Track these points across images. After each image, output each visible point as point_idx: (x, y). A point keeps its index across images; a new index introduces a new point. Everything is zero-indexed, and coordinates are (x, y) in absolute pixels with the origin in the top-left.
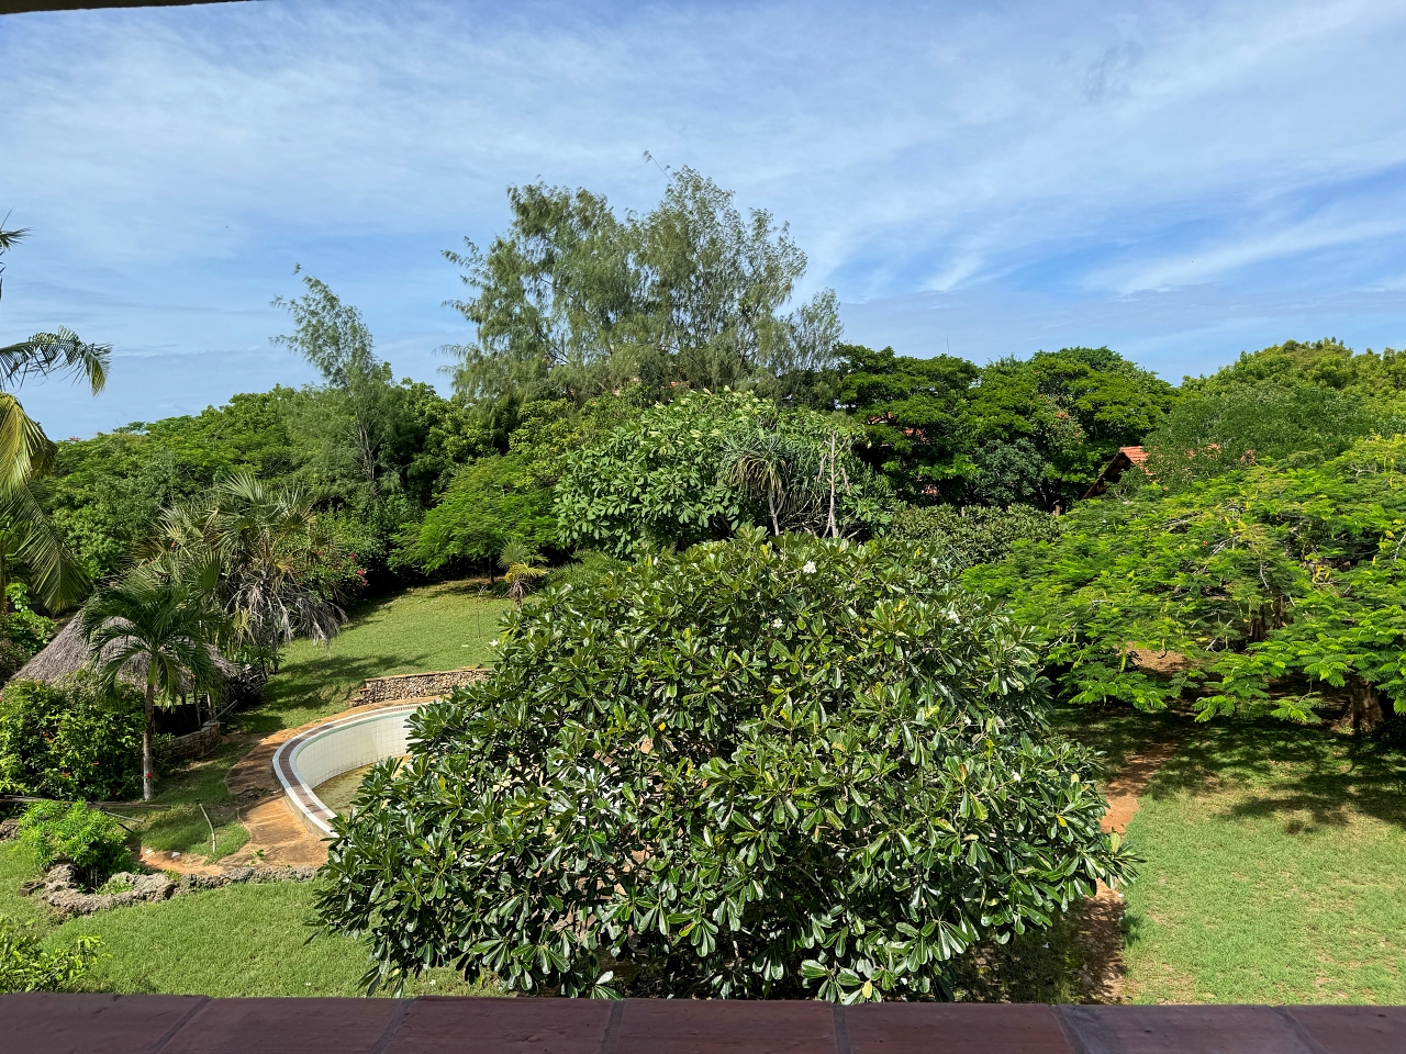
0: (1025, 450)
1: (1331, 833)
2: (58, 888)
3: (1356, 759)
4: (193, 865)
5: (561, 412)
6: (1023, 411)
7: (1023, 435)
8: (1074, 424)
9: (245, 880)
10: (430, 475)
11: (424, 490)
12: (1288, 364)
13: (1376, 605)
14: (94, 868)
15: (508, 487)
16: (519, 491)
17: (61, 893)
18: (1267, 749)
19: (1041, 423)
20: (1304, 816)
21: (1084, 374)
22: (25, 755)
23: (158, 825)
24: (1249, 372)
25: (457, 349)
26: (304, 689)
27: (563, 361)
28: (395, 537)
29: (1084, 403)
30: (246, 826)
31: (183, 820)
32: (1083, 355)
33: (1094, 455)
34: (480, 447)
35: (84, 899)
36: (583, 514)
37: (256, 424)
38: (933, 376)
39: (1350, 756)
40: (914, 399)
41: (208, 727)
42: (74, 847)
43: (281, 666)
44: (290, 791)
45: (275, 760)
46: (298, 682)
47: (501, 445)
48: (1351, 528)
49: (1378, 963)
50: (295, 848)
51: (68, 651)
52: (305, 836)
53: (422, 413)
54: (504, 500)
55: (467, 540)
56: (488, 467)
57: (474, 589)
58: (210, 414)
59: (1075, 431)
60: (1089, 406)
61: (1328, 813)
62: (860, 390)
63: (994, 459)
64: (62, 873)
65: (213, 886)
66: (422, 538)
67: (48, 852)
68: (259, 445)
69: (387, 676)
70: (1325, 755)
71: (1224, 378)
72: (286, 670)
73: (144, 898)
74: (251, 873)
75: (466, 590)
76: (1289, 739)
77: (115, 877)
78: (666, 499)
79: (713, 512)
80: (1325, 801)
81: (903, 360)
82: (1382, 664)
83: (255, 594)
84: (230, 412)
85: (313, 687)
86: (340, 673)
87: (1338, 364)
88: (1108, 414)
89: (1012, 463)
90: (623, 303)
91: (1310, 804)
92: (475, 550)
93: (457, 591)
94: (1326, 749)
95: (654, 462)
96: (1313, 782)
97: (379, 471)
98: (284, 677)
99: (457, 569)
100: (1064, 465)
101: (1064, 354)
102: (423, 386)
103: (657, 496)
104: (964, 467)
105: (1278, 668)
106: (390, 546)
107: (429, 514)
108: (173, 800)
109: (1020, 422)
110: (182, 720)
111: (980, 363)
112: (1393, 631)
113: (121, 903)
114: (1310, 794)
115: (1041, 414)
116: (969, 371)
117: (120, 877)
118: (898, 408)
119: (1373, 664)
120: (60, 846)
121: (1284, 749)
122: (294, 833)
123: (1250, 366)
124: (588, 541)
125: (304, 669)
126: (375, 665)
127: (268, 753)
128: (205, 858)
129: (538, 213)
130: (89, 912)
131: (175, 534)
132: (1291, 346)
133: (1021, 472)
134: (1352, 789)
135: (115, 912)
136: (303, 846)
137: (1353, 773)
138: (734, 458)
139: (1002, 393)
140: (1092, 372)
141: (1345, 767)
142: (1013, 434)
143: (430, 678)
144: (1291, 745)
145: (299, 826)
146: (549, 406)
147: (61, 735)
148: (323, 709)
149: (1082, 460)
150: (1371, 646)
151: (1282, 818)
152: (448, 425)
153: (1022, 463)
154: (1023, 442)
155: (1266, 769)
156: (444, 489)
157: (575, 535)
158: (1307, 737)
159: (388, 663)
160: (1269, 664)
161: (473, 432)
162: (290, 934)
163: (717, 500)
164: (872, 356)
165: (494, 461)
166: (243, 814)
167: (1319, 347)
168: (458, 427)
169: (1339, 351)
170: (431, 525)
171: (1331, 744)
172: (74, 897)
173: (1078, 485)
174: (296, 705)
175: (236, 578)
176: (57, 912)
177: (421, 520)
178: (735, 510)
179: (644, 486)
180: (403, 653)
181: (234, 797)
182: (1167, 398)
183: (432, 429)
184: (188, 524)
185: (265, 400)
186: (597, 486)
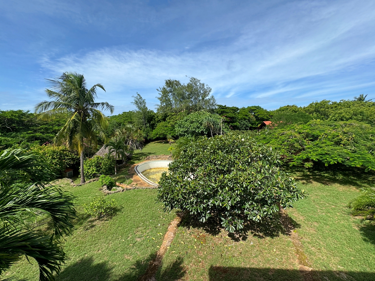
0: (247, 122)
1: (310, 185)
2: (105, 190)
3: (310, 172)
4: (125, 186)
5: (174, 115)
6: (246, 116)
7: (246, 119)
8: (254, 118)
9: (135, 189)
10: (154, 124)
11: (153, 127)
12: (288, 109)
13: (321, 147)
14: (110, 186)
15: (166, 126)
16: (168, 127)
17: (106, 191)
18: (294, 170)
19: (249, 118)
20: (305, 181)
21: (256, 110)
22: (97, 167)
23: (119, 179)
24: (281, 110)
25: (158, 105)
26: (137, 157)
27: (174, 106)
28: (149, 134)
29: (256, 115)
30: (132, 179)
31: (122, 178)
32: (255, 107)
33: (257, 123)
34: (161, 120)
35: (109, 192)
36: (180, 130)
37: (127, 116)
38: (233, 110)
39: (309, 171)
40: (230, 113)
41: (124, 163)
42: (107, 183)
43: (133, 154)
44: (139, 174)
45: (135, 168)
46: (136, 156)
47: (164, 120)
48: (314, 135)
49: (328, 208)
50: (140, 183)
51: (103, 151)
52: (142, 181)
53: (152, 115)
54: (166, 128)
55: (160, 134)
56: (163, 123)
57: (161, 142)
58: (119, 115)
59: (254, 119)
60: (257, 115)
61: (308, 181)
62: (221, 112)
63: (242, 123)
64: (105, 187)
65: (130, 190)
66: (153, 134)
67: (103, 183)
68: (127, 120)
69: (151, 156)
70: (305, 171)
71: (277, 111)
72: (134, 154)
73: (119, 192)
74: (136, 188)
75: (159, 142)
76: (297, 168)
77: (113, 188)
78: (194, 128)
79: (201, 130)
80: (307, 179)
81: (228, 107)
82: (323, 157)
83: (130, 143)
84: (123, 115)
85: (139, 157)
86: (142, 155)
87: (295, 109)
88: (260, 116)
89: (245, 124)
90: (183, 98)
91: (305, 179)
92: (161, 136)
93: (158, 142)
94: (304, 170)
95: (192, 122)
96: (304, 175)
97: (146, 124)
98: (134, 155)
99: (157, 139)
100: (252, 124)
101: (252, 107)
102: (152, 111)
103: (193, 128)
104: (237, 124)
105: (304, 158)
106: (148, 135)
107: (154, 130)
108: (120, 175)
109: (246, 117)
110: (119, 162)
111: (240, 108)
112: (325, 152)
113: (116, 192)
114: (304, 178)
115: (249, 116)
116: (238, 109)
117: (114, 188)
118: (227, 115)
119: (321, 157)
120: (104, 183)
121: (297, 170)
122: (140, 181)
123: (282, 109)
124: (181, 135)
125: (137, 154)
126: (148, 154)
127: (133, 168)
128: (126, 184)
129: (169, 83)
130: (110, 194)
131: (118, 133)
132: (288, 106)
133: (246, 125)
134: (311, 177)
135: (115, 194)
136: (142, 183)
137: (310, 174)
138: (205, 122)
139: (243, 113)
140: (257, 110)
141: (308, 173)
142: (245, 119)
143: (157, 156)
144: (298, 169)
145: (140, 179)
146: (173, 114)
147: (102, 164)
148: (141, 161)
149: (255, 123)
150: (321, 154)
151: (301, 182)
152: (156, 117)
153: (246, 124)
154: (247, 120)
155: (295, 173)
156: (156, 127)
157: (178, 134)
158: (301, 168)
159: (150, 154)
160: (302, 157)
161: (160, 118)
162: (144, 198)
163: (202, 129)
164: (223, 106)
165: (163, 122)
166: (132, 177)
167: (293, 106)
168: (157, 117)
169: (296, 107)
170: (154, 132)
171: (305, 169)
172: (107, 191)
173: (254, 127)
174: (136, 160)
175: (127, 140)
176: (106, 194)
177: (152, 131)
178: (205, 130)
179: (190, 126)
180: (151, 152)
181: (129, 174)
182: (269, 114)
183: (154, 117)
184: (120, 131)
185: (128, 113)
186: (182, 126)
